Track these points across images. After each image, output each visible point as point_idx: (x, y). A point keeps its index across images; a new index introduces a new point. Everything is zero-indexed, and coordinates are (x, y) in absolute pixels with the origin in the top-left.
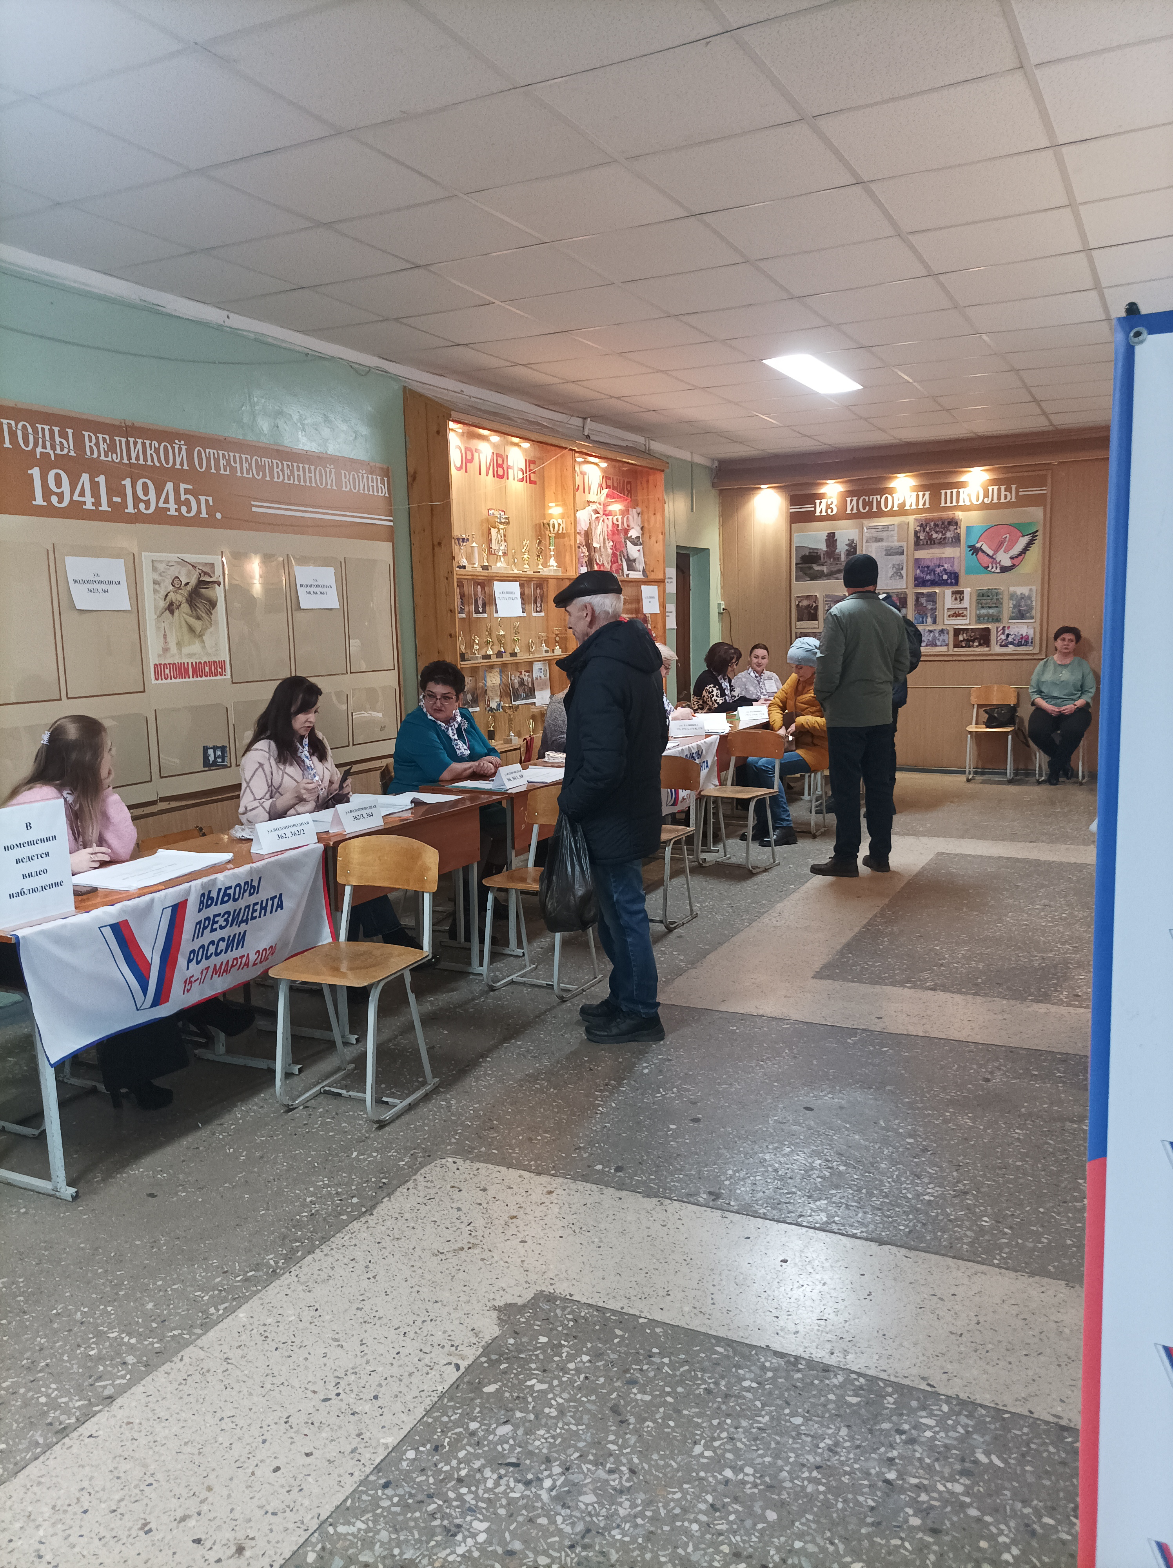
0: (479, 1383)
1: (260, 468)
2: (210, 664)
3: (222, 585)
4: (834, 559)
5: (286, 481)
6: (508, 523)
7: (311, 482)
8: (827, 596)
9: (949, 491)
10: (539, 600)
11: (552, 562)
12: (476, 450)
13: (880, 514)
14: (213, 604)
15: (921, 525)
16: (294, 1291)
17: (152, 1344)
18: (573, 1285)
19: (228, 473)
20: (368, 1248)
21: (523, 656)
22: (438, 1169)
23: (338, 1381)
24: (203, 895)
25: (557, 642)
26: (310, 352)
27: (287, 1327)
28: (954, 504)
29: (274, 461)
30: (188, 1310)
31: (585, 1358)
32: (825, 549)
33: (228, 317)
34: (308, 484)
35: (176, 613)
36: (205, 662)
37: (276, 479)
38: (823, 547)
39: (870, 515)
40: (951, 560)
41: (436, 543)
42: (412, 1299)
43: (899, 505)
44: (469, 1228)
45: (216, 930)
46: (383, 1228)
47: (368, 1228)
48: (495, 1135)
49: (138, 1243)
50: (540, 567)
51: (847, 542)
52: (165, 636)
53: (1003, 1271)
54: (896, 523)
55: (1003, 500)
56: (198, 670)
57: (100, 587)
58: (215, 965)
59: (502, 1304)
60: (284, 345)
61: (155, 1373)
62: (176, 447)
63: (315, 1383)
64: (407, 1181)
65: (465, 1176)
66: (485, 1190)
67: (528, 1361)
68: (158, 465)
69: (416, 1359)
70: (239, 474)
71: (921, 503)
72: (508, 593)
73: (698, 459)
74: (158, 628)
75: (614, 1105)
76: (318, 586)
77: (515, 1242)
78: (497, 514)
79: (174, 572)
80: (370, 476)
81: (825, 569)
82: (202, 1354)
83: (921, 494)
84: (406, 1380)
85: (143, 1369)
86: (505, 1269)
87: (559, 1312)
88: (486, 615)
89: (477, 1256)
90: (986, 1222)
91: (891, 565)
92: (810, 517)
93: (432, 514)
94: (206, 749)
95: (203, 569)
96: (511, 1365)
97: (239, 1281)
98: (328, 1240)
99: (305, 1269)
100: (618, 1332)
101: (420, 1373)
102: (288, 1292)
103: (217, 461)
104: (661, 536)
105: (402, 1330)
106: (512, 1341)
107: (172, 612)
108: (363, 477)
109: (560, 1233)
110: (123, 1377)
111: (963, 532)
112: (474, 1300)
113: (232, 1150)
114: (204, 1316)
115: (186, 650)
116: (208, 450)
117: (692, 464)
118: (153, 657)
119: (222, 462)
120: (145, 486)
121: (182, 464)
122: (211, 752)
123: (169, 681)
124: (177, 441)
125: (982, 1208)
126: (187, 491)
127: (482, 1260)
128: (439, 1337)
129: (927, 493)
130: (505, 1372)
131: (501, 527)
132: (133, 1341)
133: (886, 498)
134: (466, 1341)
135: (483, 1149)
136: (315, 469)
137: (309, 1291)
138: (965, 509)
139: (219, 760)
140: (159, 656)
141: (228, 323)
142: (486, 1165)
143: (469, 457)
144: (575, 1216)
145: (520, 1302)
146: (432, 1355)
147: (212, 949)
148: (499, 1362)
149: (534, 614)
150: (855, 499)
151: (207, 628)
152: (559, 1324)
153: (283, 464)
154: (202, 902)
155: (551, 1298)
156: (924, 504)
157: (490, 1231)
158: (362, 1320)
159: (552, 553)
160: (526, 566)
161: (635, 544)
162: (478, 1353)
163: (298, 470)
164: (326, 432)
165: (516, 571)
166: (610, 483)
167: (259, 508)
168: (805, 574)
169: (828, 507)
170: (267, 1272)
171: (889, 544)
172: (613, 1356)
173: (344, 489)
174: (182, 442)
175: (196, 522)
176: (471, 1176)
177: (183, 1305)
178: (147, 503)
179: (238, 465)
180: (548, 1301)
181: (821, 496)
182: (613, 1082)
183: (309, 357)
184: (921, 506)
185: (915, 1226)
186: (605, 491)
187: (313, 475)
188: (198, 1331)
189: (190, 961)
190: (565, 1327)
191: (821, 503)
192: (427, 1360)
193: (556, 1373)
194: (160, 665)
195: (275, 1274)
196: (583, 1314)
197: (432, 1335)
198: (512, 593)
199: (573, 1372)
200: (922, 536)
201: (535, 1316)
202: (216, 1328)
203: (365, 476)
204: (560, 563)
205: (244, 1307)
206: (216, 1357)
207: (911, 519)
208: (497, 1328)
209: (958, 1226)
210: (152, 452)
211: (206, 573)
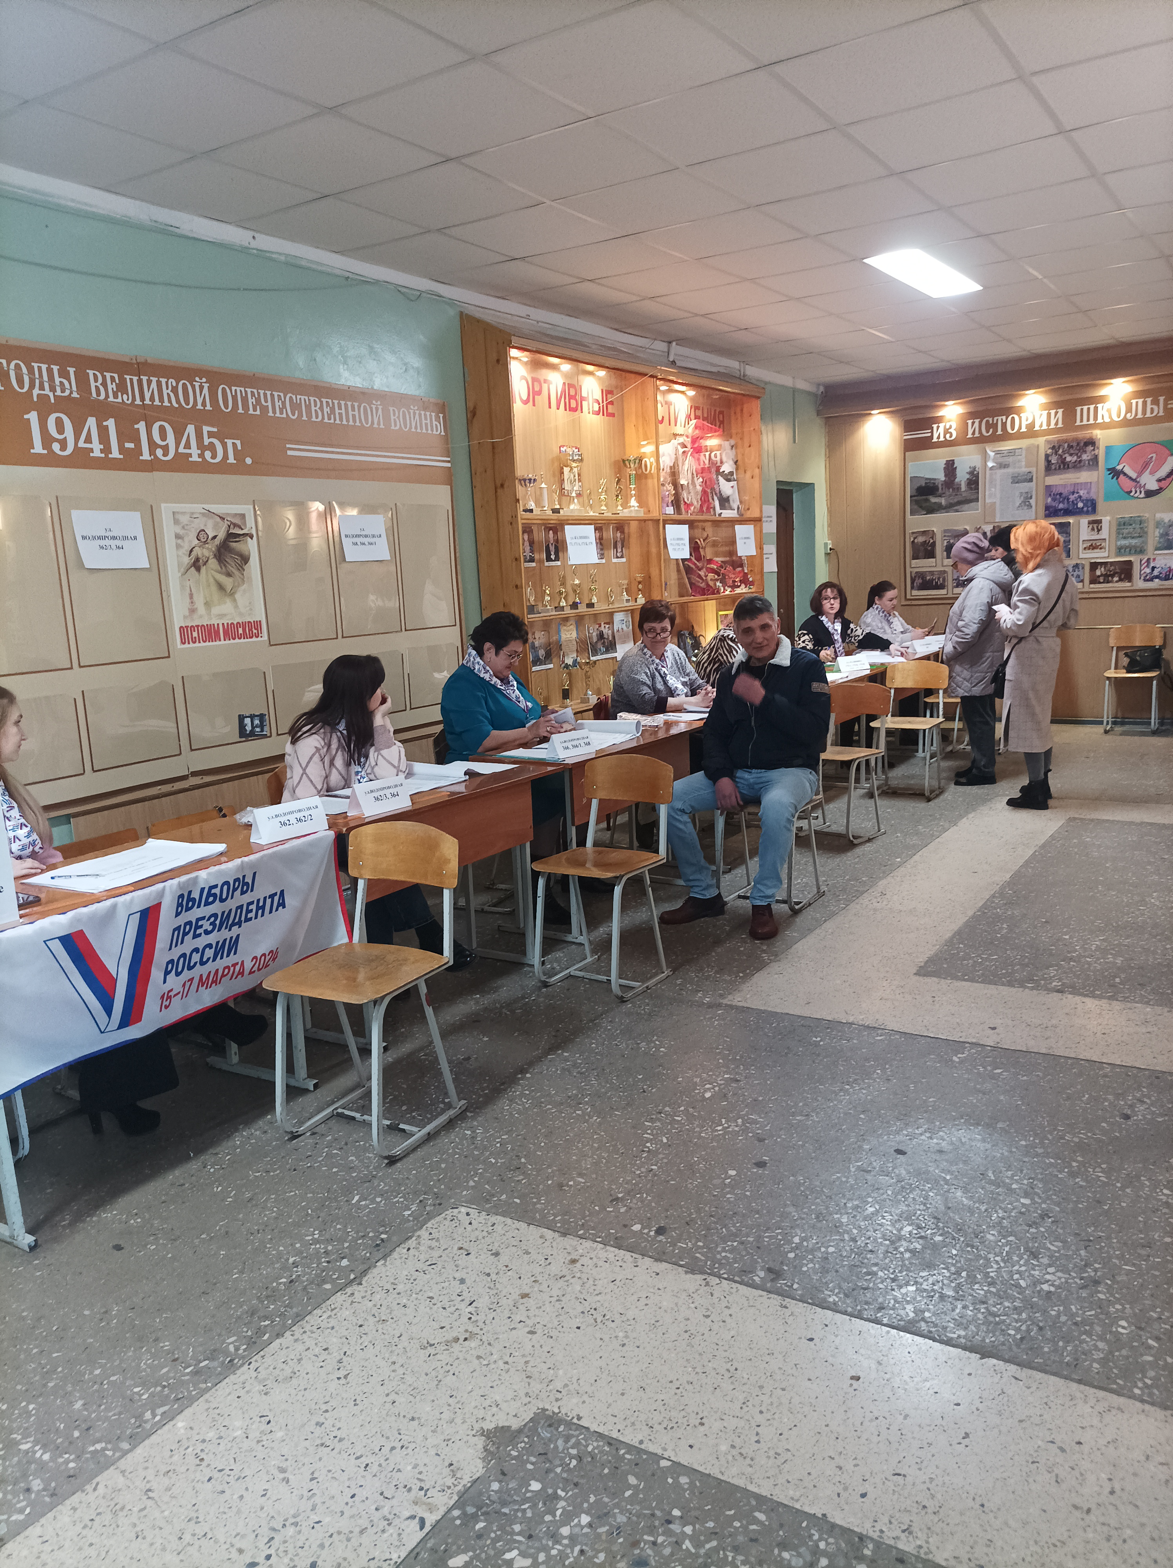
0: (445, 1551)
1: (295, 407)
2: (243, 625)
3: (255, 538)
4: (954, 489)
5: (326, 420)
6: (581, 460)
7: (354, 421)
8: (945, 531)
9: (1085, 408)
10: (619, 545)
11: (633, 502)
12: (545, 381)
13: (1006, 436)
14: (245, 559)
15: (1053, 448)
16: (248, 1392)
17: (67, 1462)
18: (584, 1402)
19: (258, 412)
20: (346, 1333)
21: (601, 607)
22: (447, 1223)
23: (273, 1534)
24: (181, 896)
25: (640, 590)
26: (350, 275)
27: (230, 1445)
28: (1092, 421)
29: (312, 399)
30: (120, 1413)
31: (585, 1519)
32: (943, 479)
33: (254, 237)
34: (351, 423)
35: (203, 569)
36: (238, 623)
37: (314, 419)
38: (941, 476)
39: (995, 439)
40: (1087, 485)
41: (499, 485)
42: (384, 1412)
43: (1027, 426)
44: (470, 1309)
45: (200, 935)
46: (370, 1304)
47: (352, 1302)
48: (521, 1177)
49: (87, 1312)
50: (620, 508)
51: (968, 470)
52: (191, 596)
53: (1147, 1407)
54: (1024, 446)
55: (1148, 415)
56: (231, 631)
57: (113, 543)
58: (201, 975)
59: (491, 1426)
60: (320, 268)
61: (60, 1507)
62: (197, 385)
63: (243, 1536)
64: (411, 1237)
65: (477, 1233)
66: (497, 1254)
67: (511, 1520)
68: (177, 406)
69: (374, 1507)
70: (271, 414)
71: (1053, 422)
72: (581, 538)
73: (802, 385)
74: (183, 587)
75: (665, 1140)
76: (366, 536)
77: (522, 1331)
78: (570, 451)
79: (199, 524)
80: (423, 413)
81: (943, 501)
82: (121, 1481)
83: (1053, 412)
84: (354, 1542)
85: (47, 1499)
86: (503, 1373)
87: (560, 1443)
88: (559, 563)
89: (473, 1352)
90: (1123, 1328)
91: (1017, 494)
92: (926, 444)
93: (494, 453)
94: (241, 718)
95: (234, 521)
96: (490, 1523)
97: (188, 1374)
98: (303, 1319)
99: (268, 1360)
100: (632, 1480)
101: (374, 1530)
102: (241, 1393)
103: (245, 400)
104: (757, 471)
105: (364, 1461)
106: (495, 1486)
107: (198, 569)
108: (415, 414)
109: (577, 1322)
110: (21, 1511)
111: (1101, 453)
112: (458, 1420)
113: (220, 1188)
114: (138, 1423)
115: (215, 610)
116: (233, 388)
117: (794, 391)
118: (178, 618)
119: (251, 401)
120: (162, 430)
121: (204, 404)
122: (248, 721)
123: (197, 644)
124: (197, 379)
125: (1118, 1307)
126: (211, 435)
127: (479, 1357)
128: (408, 1475)
129: (1060, 411)
130: (480, 1536)
131: (574, 465)
132: (46, 1457)
133: (1013, 418)
134: (440, 1482)
135: (504, 1197)
136: (359, 407)
137: (266, 1394)
138: (1105, 426)
139: (258, 729)
140: (185, 617)
141: (254, 244)
142: (503, 1219)
143: (537, 389)
144: (598, 1298)
145: (515, 1424)
146: (394, 1502)
147: (196, 957)
148: (475, 1518)
149: (615, 560)
150: (977, 421)
151: (239, 586)
152: (558, 1462)
153: (321, 402)
154: (180, 905)
155: (552, 1421)
156: (1056, 424)
157: (494, 1314)
158: (319, 1442)
159: (633, 492)
160: (604, 508)
161: (729, 480)
162: (452, 1502)
163: (340, 408)
164: (372, 365)
165: (591, 514)
166: (699, 413)
167: (294, 451)
168: (921, 507)
169: (946, 431)
170: (223, 1362)
171: (1017, 470)
172: (621, 1519)
173: (393, 427)
174: (204, 380)
175: (223, 468)
176: (485, 1234)
177: (116, 1407)
178: (166, 449)
179: (269, 404)
180: (550, 1426)
181: (938, 420)
182: (667, 1109)
183: (350, 281)
184: (1052, 426)
185: (1028, 1331)
186: (694, 422)
187: (356, 413)
188: (125, 1446)
189: (167, 973)
190: (565, 1466)
191: (938, 427)
192: (385, 1511)
193: (544, 1542)
194: (187, 627)
195: (231, 1367)
196: (590, 1448)
197: (399, 1470)
198: (586, 537)
199: (565, 1542)
200: (1054, 459)
201: (529, 1450)
202: (147, 1442)
203: (417, 412)
204: (642, 503)
205: (188, 1412)
206: (136, 1488)
207: (1041, 441)
208: (480, 1464)
209: (1086, 1332)
210: (169, 391)
211: (235, 525)
